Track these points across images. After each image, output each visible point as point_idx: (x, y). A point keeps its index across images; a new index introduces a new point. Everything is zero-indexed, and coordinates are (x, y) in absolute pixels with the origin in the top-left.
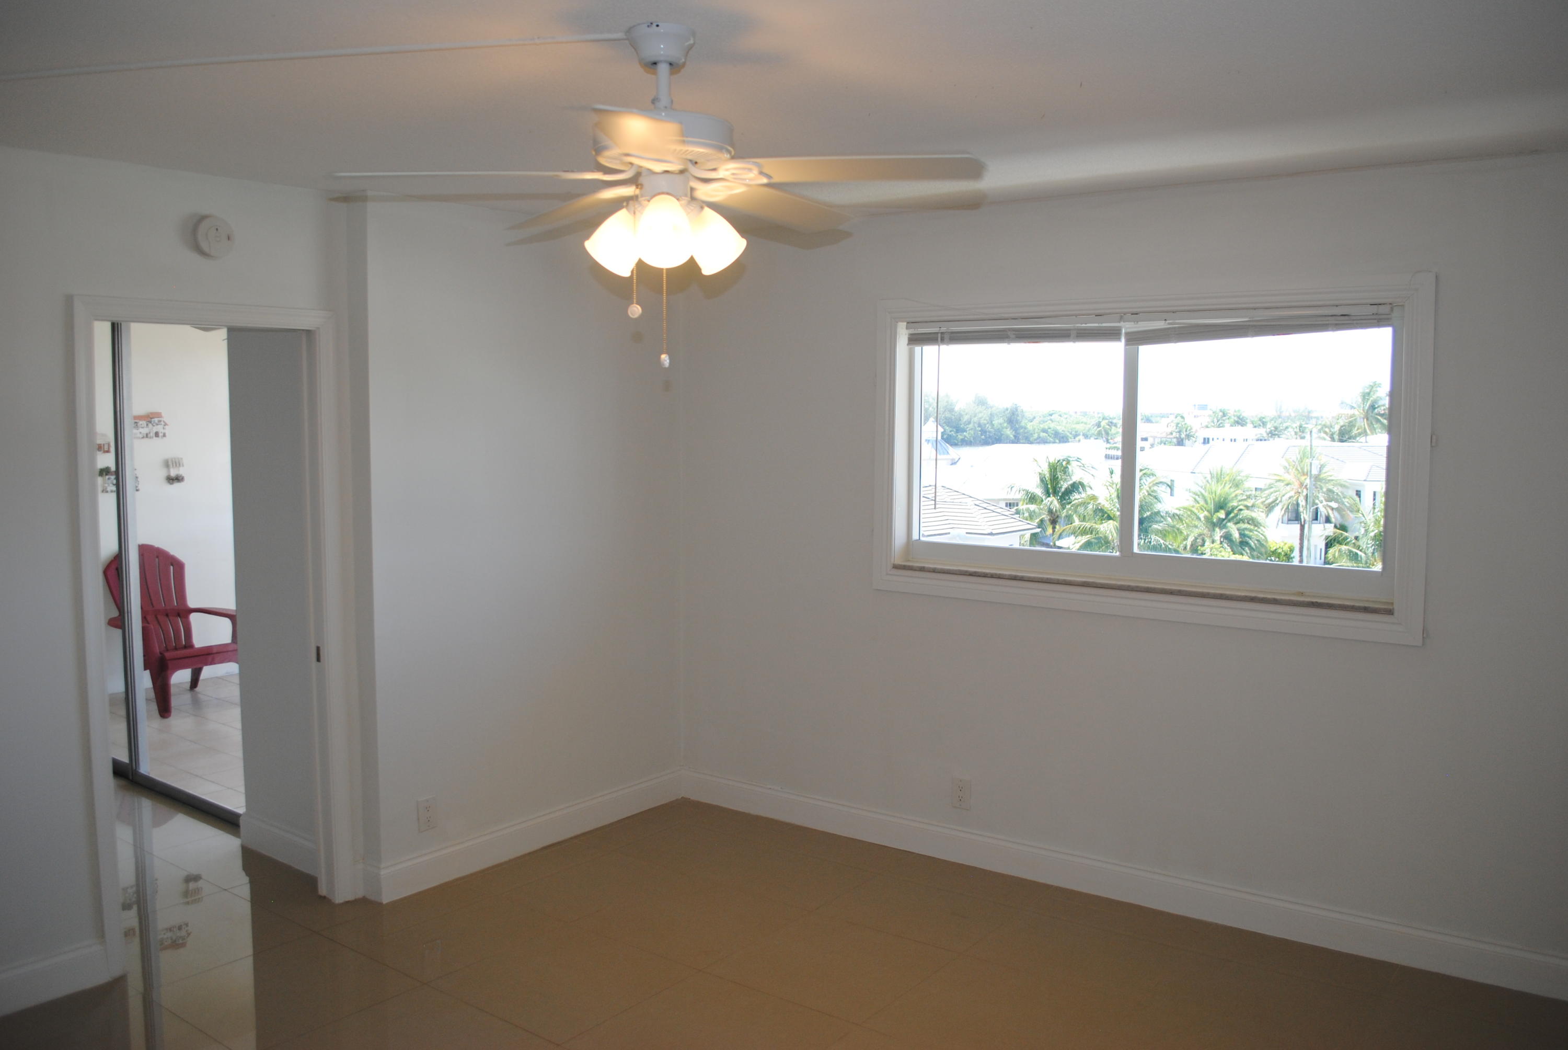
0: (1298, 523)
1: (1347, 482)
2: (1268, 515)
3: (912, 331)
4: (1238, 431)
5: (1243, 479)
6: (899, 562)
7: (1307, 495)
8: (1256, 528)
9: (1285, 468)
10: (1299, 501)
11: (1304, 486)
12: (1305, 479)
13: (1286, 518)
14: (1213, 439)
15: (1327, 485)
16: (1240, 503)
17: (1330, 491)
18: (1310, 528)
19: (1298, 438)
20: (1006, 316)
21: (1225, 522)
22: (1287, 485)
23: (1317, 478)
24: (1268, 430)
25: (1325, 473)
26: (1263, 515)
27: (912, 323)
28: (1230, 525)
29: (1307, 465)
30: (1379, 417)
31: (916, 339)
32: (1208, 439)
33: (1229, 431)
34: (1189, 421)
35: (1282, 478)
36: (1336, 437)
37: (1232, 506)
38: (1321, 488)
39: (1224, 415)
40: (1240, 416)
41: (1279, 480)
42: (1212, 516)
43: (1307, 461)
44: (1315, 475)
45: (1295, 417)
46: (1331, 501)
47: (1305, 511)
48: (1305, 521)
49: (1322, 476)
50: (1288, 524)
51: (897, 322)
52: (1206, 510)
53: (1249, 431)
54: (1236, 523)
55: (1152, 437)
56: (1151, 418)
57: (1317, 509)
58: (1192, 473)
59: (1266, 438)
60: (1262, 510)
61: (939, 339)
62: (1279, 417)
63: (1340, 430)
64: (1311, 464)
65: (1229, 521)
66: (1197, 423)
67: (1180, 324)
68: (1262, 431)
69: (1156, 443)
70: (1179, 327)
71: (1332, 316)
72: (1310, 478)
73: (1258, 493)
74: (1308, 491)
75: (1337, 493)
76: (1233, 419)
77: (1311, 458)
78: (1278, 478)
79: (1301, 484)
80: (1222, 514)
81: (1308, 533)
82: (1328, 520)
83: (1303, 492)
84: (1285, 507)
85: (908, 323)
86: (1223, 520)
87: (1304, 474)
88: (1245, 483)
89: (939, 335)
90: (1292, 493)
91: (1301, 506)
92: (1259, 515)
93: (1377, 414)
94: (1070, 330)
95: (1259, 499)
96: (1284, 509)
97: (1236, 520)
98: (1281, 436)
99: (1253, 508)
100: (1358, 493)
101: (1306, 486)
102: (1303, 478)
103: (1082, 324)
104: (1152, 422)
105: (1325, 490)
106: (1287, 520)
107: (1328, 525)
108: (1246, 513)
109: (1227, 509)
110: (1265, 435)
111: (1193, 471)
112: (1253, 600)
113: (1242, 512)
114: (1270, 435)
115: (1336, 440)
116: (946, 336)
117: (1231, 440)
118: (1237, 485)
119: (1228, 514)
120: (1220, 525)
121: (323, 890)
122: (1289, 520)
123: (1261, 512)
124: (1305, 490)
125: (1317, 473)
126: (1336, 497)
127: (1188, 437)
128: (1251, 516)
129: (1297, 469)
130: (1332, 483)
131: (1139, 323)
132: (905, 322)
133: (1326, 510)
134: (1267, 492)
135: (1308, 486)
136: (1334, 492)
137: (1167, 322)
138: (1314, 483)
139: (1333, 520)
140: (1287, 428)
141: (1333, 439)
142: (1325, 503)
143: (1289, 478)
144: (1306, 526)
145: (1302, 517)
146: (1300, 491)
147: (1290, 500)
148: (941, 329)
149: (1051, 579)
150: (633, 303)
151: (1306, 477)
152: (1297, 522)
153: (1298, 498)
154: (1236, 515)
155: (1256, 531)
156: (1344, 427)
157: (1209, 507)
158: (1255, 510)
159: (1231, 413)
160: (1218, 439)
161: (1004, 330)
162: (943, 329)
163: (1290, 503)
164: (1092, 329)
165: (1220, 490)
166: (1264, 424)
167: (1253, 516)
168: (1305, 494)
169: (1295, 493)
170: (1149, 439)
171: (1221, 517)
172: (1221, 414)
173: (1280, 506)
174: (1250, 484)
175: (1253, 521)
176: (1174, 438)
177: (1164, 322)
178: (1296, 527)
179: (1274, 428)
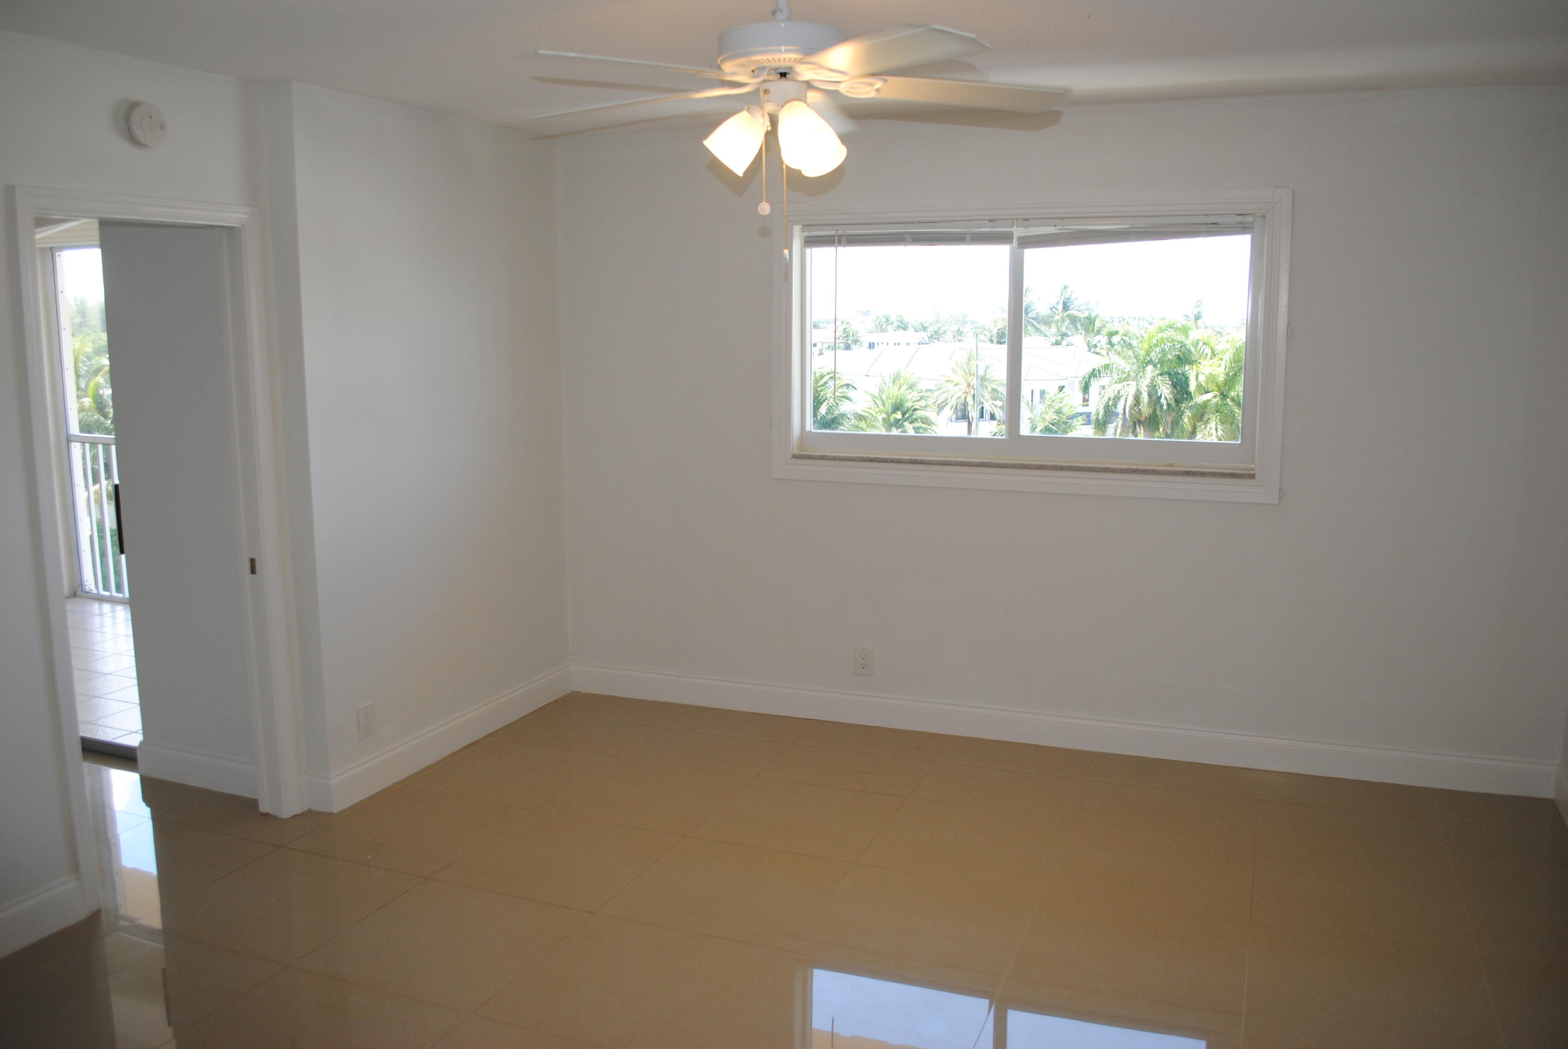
0: (966, 421)
2: (939, 414)
3: (806, 234)
4: (901, 336)
5: (917, 382)
6: (796, 452)
7: (974, 395)
8: (930, 427)
9: (953, 370)
10: (967, 402)
11: (971, 387)
12: (972, 379)
13: (954, 417)
14: (878, 344)
15: (992, 385)
16: (915, 403)
17: (994, 390)
18: (977, 425)
19: (957, 341)
20: (903, 220)
21: (900, 422)
22: (957, 385)
23: (983, 379)
24: (929, 334)
25: (990, 373)
26: (935, 414)
27: (808, 225)
28: (906, 424)
29: (973, 367)
30: (1032, 321)
31: (810, 242)
32: (873, 343)
33: (893, 335)
34: (855, 327)
35: (951, 379)
36: (995, 340)
37: (907, 407)
38: (987, 388)
39: (887, 320)
40: (902, 320)
41: (947, 381)
42: (889, 417)
43: (974, 363)
44: (981, 376)
45: (951, 321)
46: (996, 400)
47: (972, 410)
48: (973, 418)
49: (987, 377)
50: (956, 422)
51: (793, 225)
52: (883, 411)
53: (911, 336)
54: (911, 423)
55: (820, 343)
56: (819, 324)
57: (982, 408)
58: (866, 376)
59: (928, 342)
60: (934, 410)
61: (836, 241)
62: (937, 322)
63: (998, 333)
64: (977, 365)
65: (905, 421)
66: (863, 328)
67: (1066, 229)
68: (924, 336)
69: (824, 348)
70: (1068, 233)
71: (1204, 224)
72: (977, 379)
73: (929, 393)
74: (975, 391)
75: (1001, 392)
76: (896, 324)
77: (977, 359)
78: (947, 379)
79: (969, 385)
80: (899, 415)
81: (976, 430)
82: (993, 417)
83: (970, 392)
84: (954, 407)
85: (804, 226)
86: (900, 420)
87: (971, 375)
88: (918, 385)
89: (836, 238)
90: (960, 393)
91: (969, 405)
92: (931, 414)
93: (1030, 318)
94: (965, 234)
95: (930, 400)
96: (953, 409)
97: (911, 419)
98: (940, 339)
99: (926, 408)
101: (973, 386)
102: (970, 379)
103: (976, 229)
104: (820, 328)
105: (990, 389)
106: (955, 419)
107: (993, 422)
108: (919, 413)
109: (903, 410)
110: (927, 339)
111: (867, 375)
112: (1135, 471)
113: (917, 412)
114: (931, 339)
115: (995, 342)
116: (844, 239)
117: (895, 344)
118: (911, 387)
119: (903, 414)
120: (896, 424)
121: (264, 807)
122: (957, 419)
123: (933, 411)
124: (972, 390)
125: (982, 374)
126: (1000, 396)
127: (856, 341)
128: (925, 416)
129: (964, 370)
130: (996, 383)
131: (1029, 228)
132: (800, 225)
133: (992, 408)
134: (936, 393)
135: (975, 386)
136: (998, 392)
137: (1057, 227)
138: (980, 383)
139: (998, 418)
140: (945, 331)
141: (992, 341)
142: (990, 402)
143: (956, 379)
144: (974, 424)
145: (970, 416)
147: (958, 401)
148: (838, 232)
149: (949, 461)
150: (763, 201)
151: (973, 377)
152: (964, 420)
153: (966, 398)
154: (912, 415)
155: (930, 429)
156: (1001, 330)
157: (886, 409)
158: (928, 410)
159: (893, 318)
160: (882, 343)
161: (901, 234)
162: (840, 232)
163: (958, 402)
164: (987, 233)
165: (895, 392)
166: (925, 329)
167: (927, 416)
168: (972, 394)
169: (963, 393)
170: (818, 345)
171: (898, 418)
172: (884, 320)
173: (949, 406)
174: (922, 386)
175: (925, 421)
176: (842, 343)
177: (1054, 227)
178: (965, 424)
179: (934, 332)
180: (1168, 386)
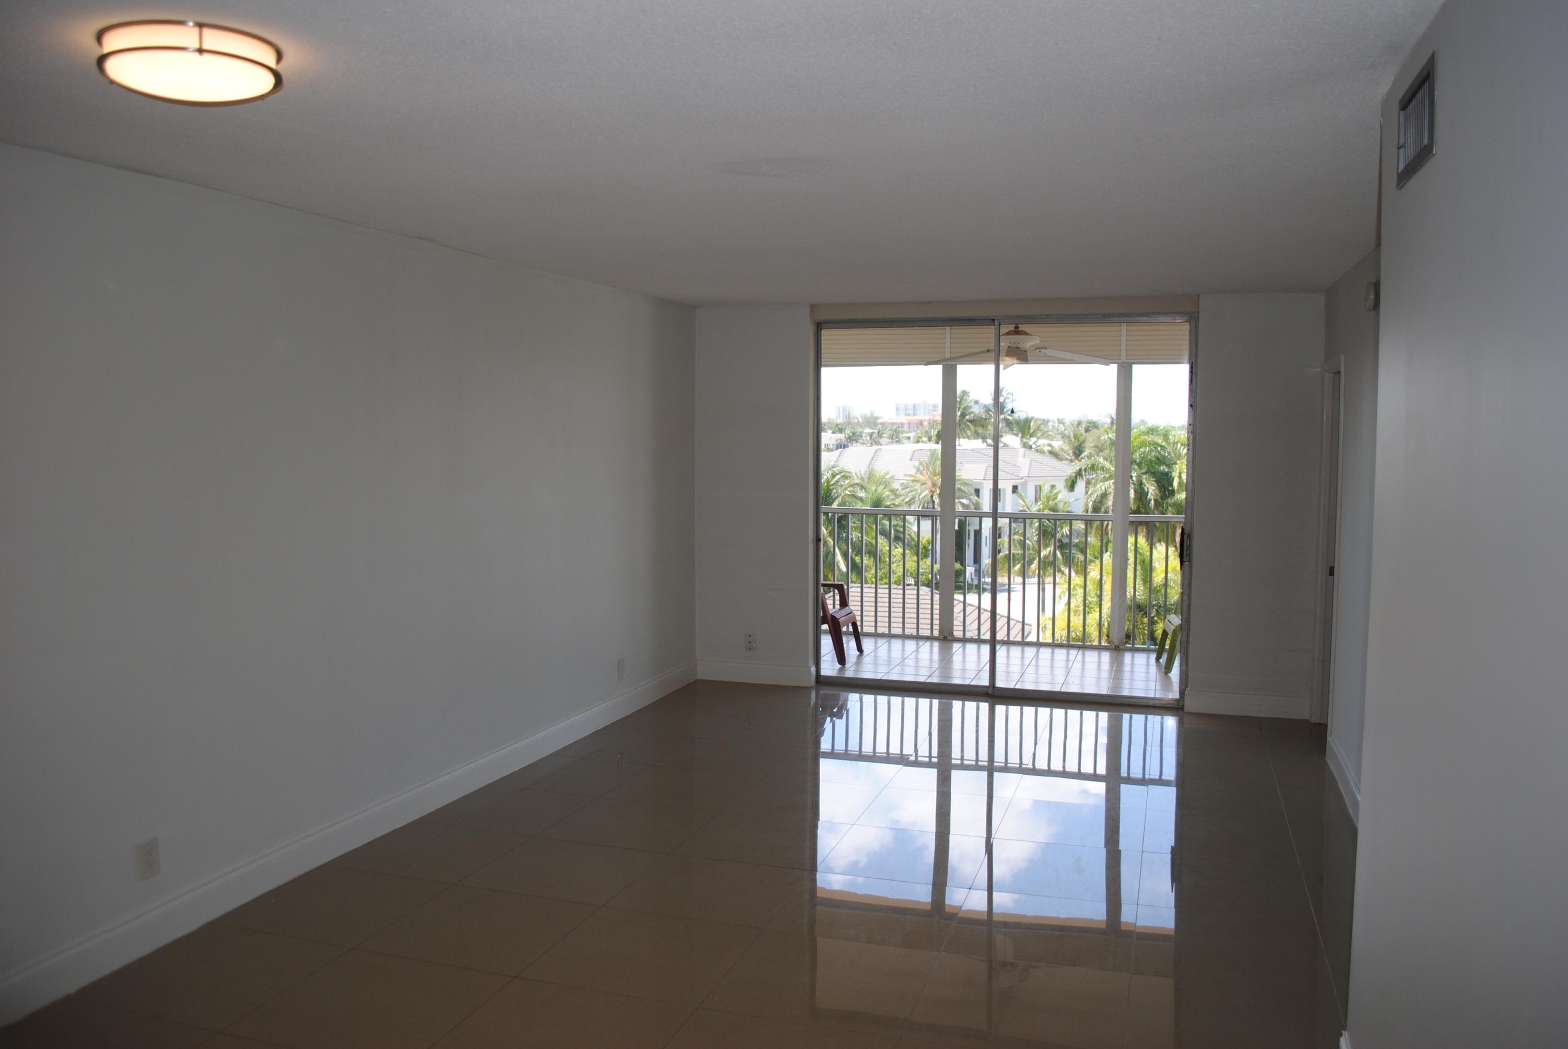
0: (929, 519)
1: (972, 481)
10: (934, 500)
11: (936, 486)
12: (937, 479)
13: (923, 515)
22: (923, 484)
35: (917, 479)
41: (915, 481)
50: (924, 520)
78: (911, 478)
79: (934, 484)
87: (936, 475)
90: (927, 492)
91: (934, 504)
98: (859, 441)
100: (977, 492)
102: (935, 478)
114: (849, 440)
124: (937, 489)
129: (930, 471)
135: (940, 486)
143: (923, 478)
146: (933, 489)
147: (926, 499)
153: (932, 496)
165: (874, 490)
166: (841, 431)
168: (938, 492)
169: (929, 492)
173: (917, 504)
179: (852, 433)
180: (1154, 483)
